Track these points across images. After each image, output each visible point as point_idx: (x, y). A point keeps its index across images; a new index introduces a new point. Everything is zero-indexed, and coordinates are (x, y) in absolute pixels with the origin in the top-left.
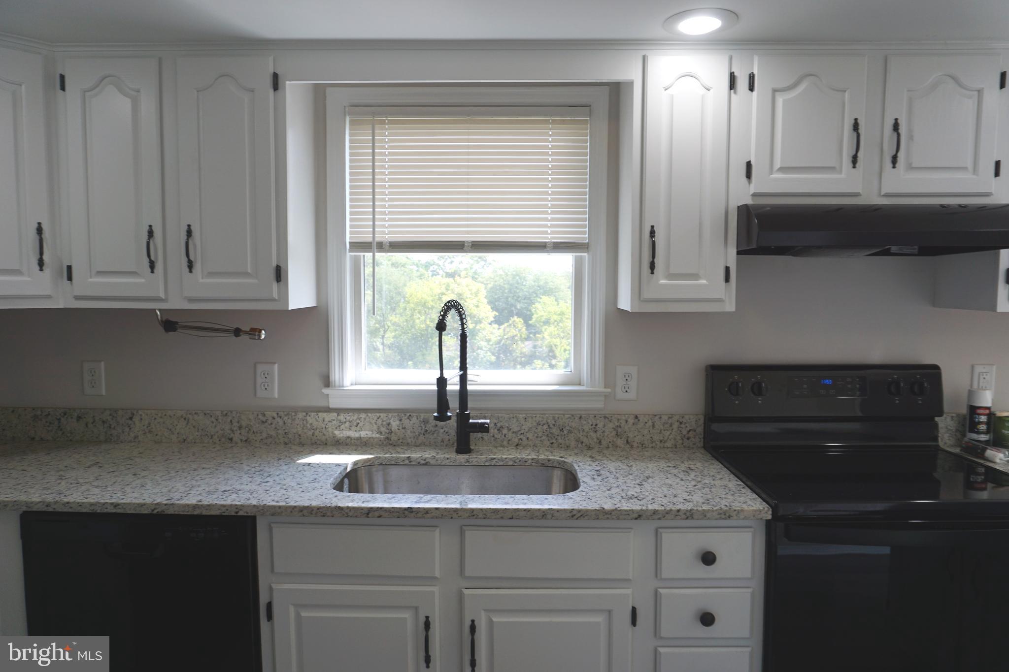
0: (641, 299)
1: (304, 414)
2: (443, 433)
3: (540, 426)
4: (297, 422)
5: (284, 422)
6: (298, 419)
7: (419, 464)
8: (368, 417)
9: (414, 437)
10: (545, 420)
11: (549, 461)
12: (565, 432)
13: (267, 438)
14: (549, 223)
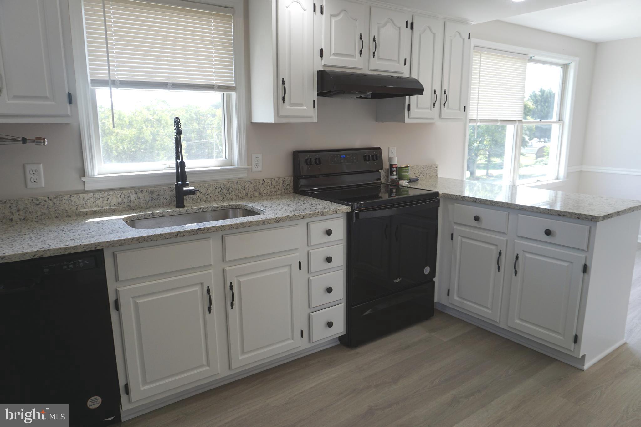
0: (279, 116)
1: (69, 196)
2: (163, 199)
3: (217, 189)
4: (64, 201)
5: (54, 202)
6: (65, 199)
7: (159, 217)
8: (114, 194)
9: (146, 203)
10: (219, 186)
11: (230, 206)
12: (230, 191)
13: (41, 215)
14: (214, 74)
